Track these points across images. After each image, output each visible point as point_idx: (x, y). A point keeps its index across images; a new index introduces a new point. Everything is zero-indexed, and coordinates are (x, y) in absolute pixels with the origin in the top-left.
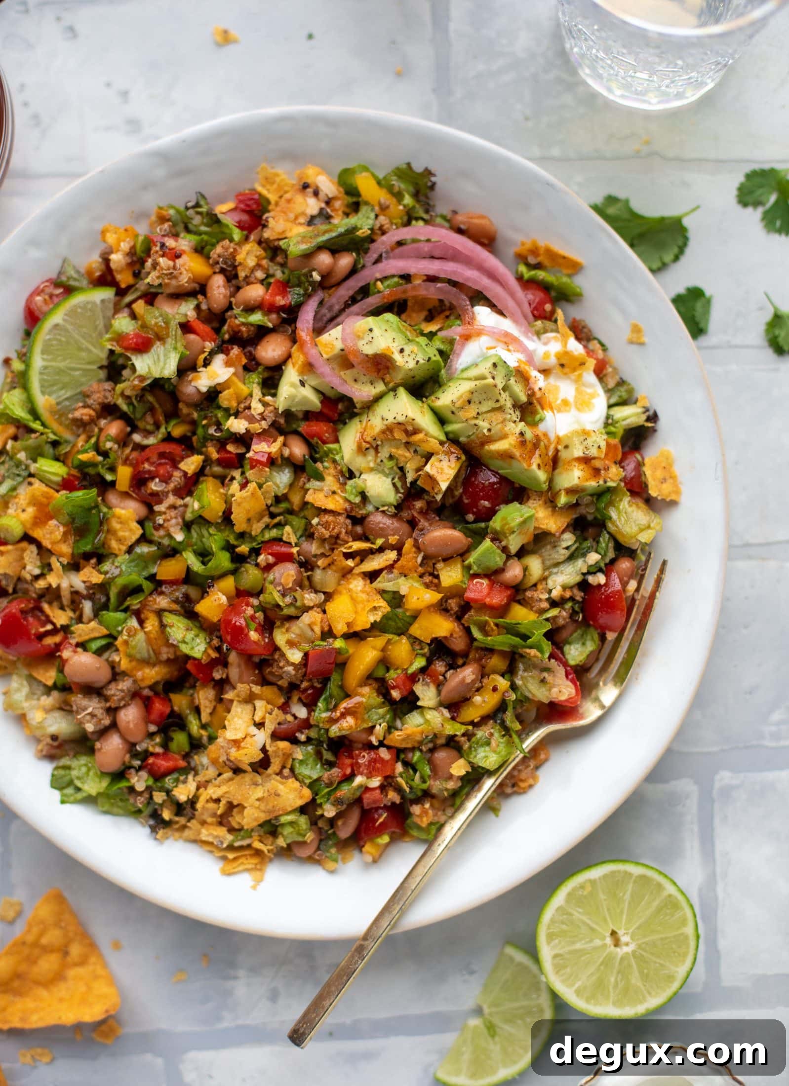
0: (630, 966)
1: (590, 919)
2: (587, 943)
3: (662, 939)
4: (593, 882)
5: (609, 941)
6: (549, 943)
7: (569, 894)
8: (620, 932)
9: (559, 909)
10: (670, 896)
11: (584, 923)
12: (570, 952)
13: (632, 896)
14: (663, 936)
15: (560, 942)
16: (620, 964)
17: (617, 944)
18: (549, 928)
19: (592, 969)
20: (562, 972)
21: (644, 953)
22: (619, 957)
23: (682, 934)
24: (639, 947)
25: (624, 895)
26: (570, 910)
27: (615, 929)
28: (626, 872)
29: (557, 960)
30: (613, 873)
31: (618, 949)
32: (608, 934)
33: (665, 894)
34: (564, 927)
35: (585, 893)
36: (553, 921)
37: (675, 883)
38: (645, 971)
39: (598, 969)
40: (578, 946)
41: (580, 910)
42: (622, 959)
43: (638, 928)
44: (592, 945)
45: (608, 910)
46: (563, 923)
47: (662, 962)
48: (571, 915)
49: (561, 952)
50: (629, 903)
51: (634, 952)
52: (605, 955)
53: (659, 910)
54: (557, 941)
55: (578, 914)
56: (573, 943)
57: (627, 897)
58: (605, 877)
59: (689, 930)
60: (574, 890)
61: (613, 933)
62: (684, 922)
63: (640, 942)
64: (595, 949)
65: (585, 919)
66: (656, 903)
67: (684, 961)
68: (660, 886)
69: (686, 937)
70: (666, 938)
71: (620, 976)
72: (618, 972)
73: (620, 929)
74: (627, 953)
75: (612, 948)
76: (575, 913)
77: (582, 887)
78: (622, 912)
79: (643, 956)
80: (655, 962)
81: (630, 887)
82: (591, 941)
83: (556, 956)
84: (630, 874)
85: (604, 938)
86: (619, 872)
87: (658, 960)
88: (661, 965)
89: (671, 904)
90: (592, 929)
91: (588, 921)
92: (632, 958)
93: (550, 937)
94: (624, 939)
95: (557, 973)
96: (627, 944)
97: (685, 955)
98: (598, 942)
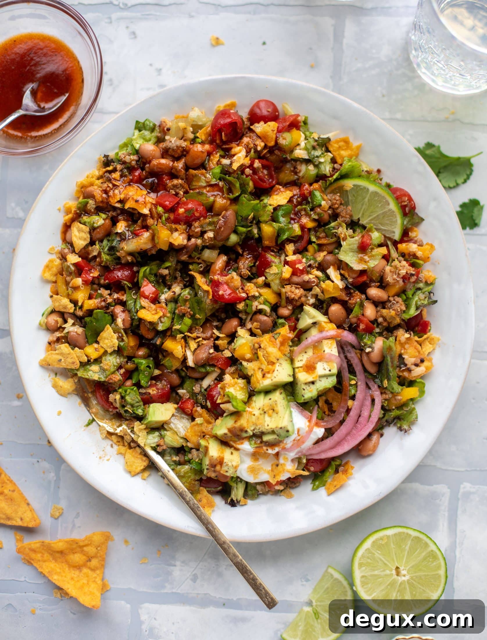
0: (405, 588)
1: (385, 558)
2: (381, 571)
3: (425, 575)
4: (388, 537)
5: (394, 572)
6: (359, 569)
7: (374, 542)
8: (401, 568)
9: (368, 550)
10: (432, 551)
11: (381, 560)
12: (371, 576)
13: (410, 548)
14: (426, 574)
15: (366, 569)
16: (400, 586)
17: (398, 574)
18: (360, 560)
19: (383, 587)
20: (365, 587)
21: (414, 583)
22: (400, 582)
23: (438, 574)
24: (412, 578)
25: (406, 546)
26: (373, 552)
27: (399, 566)
28: (407, 534)
29: (363, 579)
30: (400, 533)
31: (399, 578)
32: (394, 568)
33: (429, 549)
34: (369, 561)
35: (383, 543)
36: (363, 556)
37: (435, 544)
38: (414, 593)
39: (387, 587)
40: (376, 573)
41: (379, 552)
42: (401, 583)
43: (412, 567)
44: (385, 573)
45: (395, 554)
46: (368, 558)
47: (424, 589)
48: (374, 554)
49: (366, 575)
50: (408, 552)
51: (408, 580)
52: (391, 580)
53: (425, 559)
54: (364, 568)
55: (378, 554)
56: (374, 570)
57: (407, 548)
58: (395, 535)
59: (442, 572)
60: (377, 540)
61: (397, 568)
62: (439, 567)
63: (412, 575)
64: (386, 575)
65: (381, 557)
66: (424, 554)
67: (437, 590)
68: (426, 545)
69: (440, 576)
70: (428, 575)
71: (399, 593)
72: (398, 591)
73: (401, 566)
74: (404, 581)
75: (396, 576)
76: (376, 553)
77: (382, 539)
78: (403, 556)
79: (413, 583)
80: (420, 588)
81: (409, 543)
82: (384, 571)
83: (363, 577)
84: (410, 535)
85: (391, 570)
86: (404, 533)
87: (422, 588)
88: (423, 590)
89: (432, 556)
90: (385, 564)
91: (383, 559)
92: (407, 583)
93: (361, 565)
94: (403, 572)
95: (363, 586)
96: (404, 576)
97: (438, 587)
98: (388, 572)
